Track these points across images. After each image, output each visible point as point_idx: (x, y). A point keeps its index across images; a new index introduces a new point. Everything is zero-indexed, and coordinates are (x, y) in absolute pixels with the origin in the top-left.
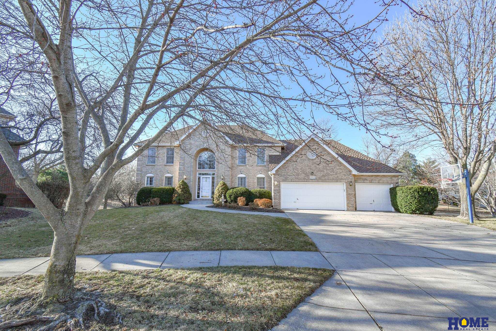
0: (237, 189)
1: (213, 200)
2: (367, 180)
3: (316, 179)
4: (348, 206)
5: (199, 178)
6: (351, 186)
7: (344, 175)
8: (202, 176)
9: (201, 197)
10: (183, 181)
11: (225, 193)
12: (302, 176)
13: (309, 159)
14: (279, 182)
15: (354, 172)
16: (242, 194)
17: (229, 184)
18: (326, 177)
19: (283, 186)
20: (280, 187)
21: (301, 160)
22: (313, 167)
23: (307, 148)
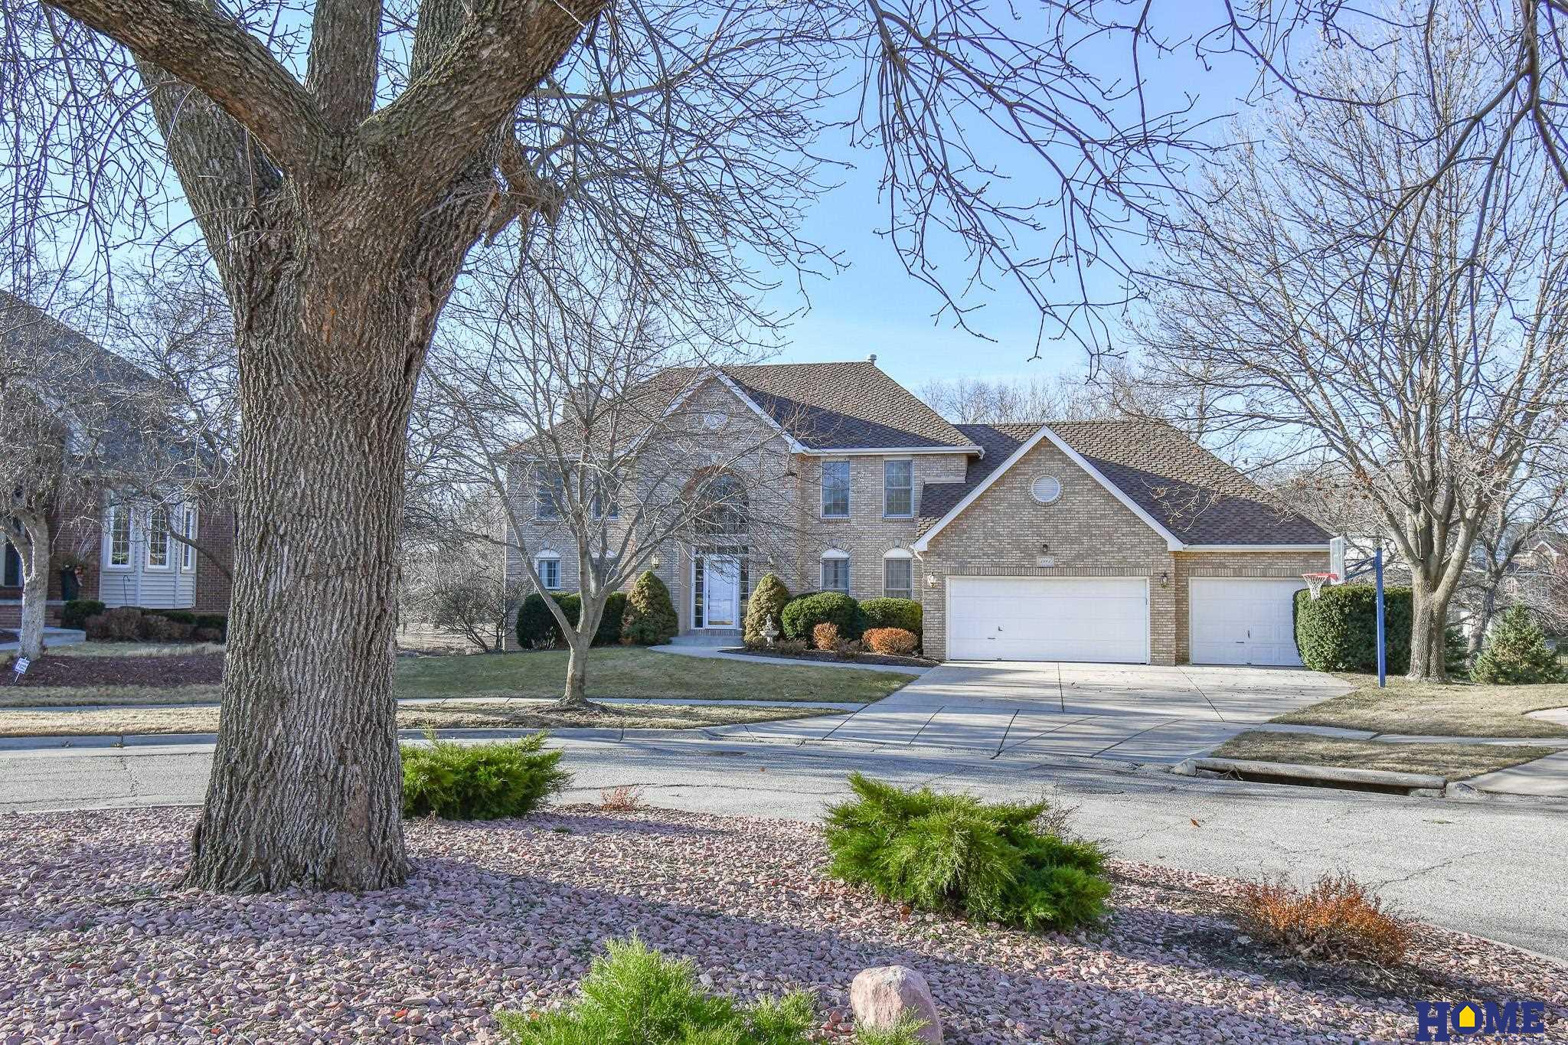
0: (815, 598)
1: (744, 634)
2: (1225, 567)
3: (1057, 566)
4: (1153, 651)
5: (700, 564)
6: (1165, 586)
7: (1145, 552)
8: (707, 557)
9: (706, 626)
10: (650, 575)
11: (779, 612)
12: (1013, 557)
13: (1035, 503)
14: (941, 577)
15: (1174, 544)
16: (829, 615)
17: (793, 586)
18: (1089, 561)
19: (957, 589)
20: (944, 592)
21: (1010, 506)
22: (1047, 529)
23: (1029, 469)
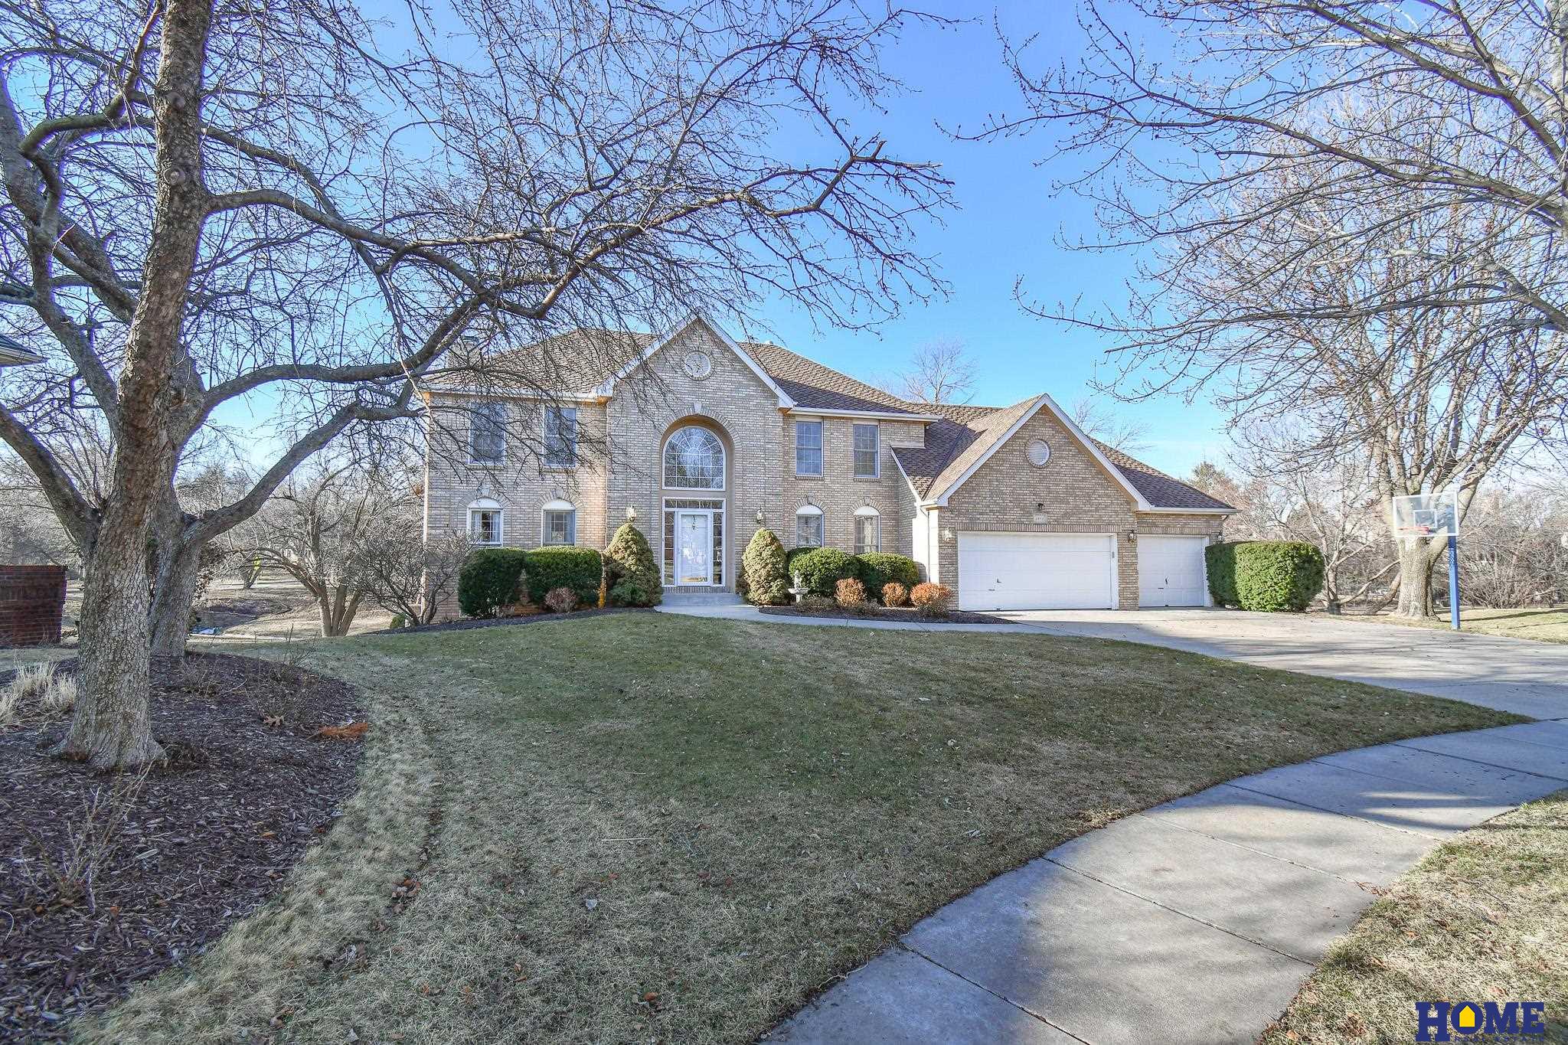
0: (819, 552)
3: (1049, 523)
4: (1121, 595)
5: (670, 517)
6: (1129, 540)
7: (1116, 512)
8: (679, 512)
9: (677, 583)
10: (631, 529)
12: (1015, 514)
13: (1032, 465)
14: (953, 532)
15: (1143, 506)
16: (845, 570)
18: (1074, 519)
19: (965, 541)
20: (956, 547)
21: (1011, 467)
22: (1041, 489)
23: (1026, 434)
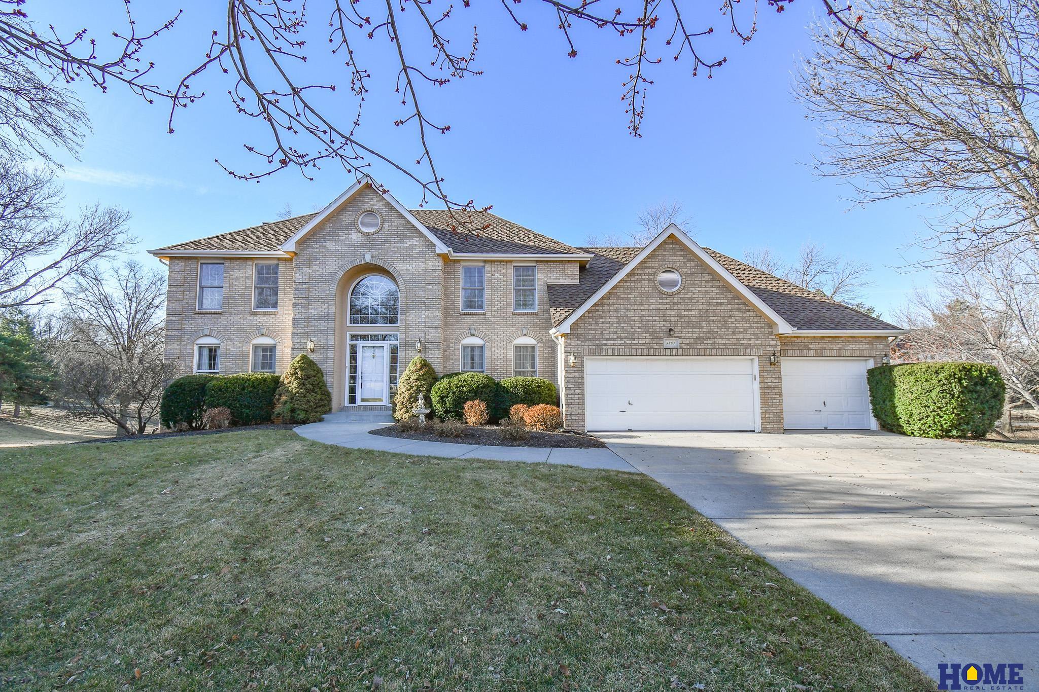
0: (461, 377)
1: (394, 411)
2: (809, 349)
3: (681, 347)
4: (764, 418)
5: (354, 349)
6: (771, 363)
7: (755, 335)
8: (361, 344)
9: (359, 402)
10: (304, 358)
11: (429, 391)
12: (644, 339)
13: (661, 293)
14: (580, 357)
15: (784, 328)
16: (477, 393)
17: (437, 364)
18: (708, 343)
19: (591, 366)
20: (582, 371)
21: (640, 295)
22: (672, 315)
23: (655, 263)
